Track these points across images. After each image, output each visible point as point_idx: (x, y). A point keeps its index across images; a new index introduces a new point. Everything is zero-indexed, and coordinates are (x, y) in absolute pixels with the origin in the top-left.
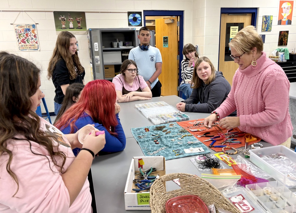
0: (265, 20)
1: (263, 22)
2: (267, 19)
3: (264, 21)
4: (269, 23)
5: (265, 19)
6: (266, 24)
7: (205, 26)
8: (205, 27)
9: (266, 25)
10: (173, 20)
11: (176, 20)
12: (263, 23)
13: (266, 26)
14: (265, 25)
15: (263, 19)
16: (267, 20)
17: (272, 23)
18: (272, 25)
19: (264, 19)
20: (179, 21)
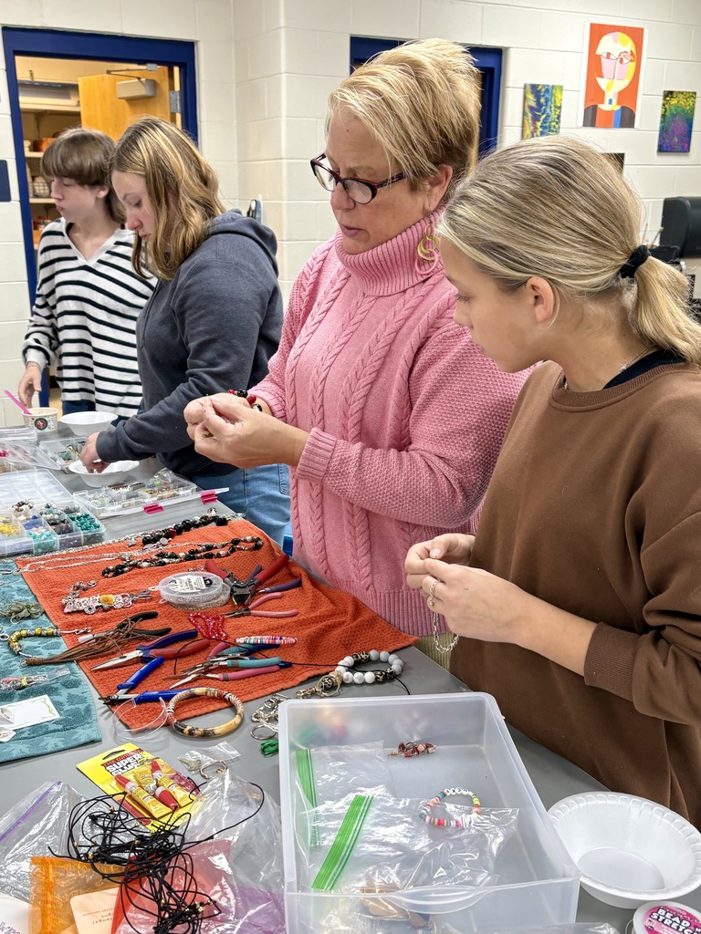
0: (534, 104)
1: (527, 110)
2: (542, 100)
3: (531, 109)
4: (548, 116)
5: (532, 101)
6: (536, 119)
7: (284, 112)
8: (284, 119)
9: (539, 124)
10: (154, 84)
11: (165, 85)
12: (524, 114)
13: (536, 128)
14: (534, 124)
15: (525, 98)
16: (540, 105)
17: (559, 117)
18: (562, 125)
19: (531, 97)
20: (177, 87)
